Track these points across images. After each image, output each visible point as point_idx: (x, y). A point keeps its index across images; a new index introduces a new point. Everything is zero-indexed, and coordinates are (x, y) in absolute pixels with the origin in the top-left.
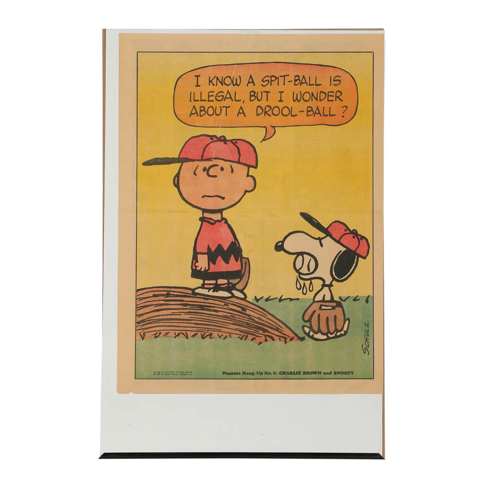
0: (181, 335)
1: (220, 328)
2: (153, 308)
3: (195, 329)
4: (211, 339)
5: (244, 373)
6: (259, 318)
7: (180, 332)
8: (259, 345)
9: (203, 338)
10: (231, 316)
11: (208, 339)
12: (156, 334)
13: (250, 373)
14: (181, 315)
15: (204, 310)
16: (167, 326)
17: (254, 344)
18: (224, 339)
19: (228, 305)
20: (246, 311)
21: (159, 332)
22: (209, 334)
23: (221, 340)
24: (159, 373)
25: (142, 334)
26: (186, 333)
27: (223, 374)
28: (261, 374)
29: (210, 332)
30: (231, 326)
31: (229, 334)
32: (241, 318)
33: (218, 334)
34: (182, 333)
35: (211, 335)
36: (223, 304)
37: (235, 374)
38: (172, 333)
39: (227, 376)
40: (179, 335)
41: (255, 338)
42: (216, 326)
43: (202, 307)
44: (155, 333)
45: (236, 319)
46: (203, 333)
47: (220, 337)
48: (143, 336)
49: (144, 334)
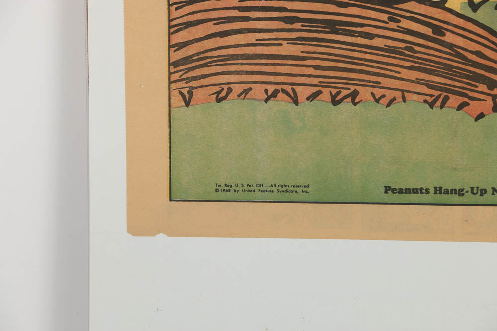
0: (280, 95)
1: (379, 79)
2: (211, 28)
3: (316, 81)
4: (355, 104)
5: (438, 190)
6: (478, 53)
7: (279, 87)
8: (476, 119)
9: (335, 101)
10: (406, 48)
11: (347, 106)
12: (218, 93)
13: (454, 191)
14: (281, 45)
15: (336, 32)
16: (247, 73)
17: (464, 119)
18: (388, 105)
19: (399, 21)
20: (444, 35)
21: (226, 87)
22: (348, 92)
23: (380, 108)
24: (228, 188)
25: (185, 91)
26: (293, 90)
27: (386, 192)
28: (483, 192)
29: (353, 88)
30: (405, 74)
31: (400, 93)
32: (432, 52)
33: (373, 95)
34: (284, 91)
35: (354, 94)
36: (385, 17)
37: (415, 191)
38: (258, 91)
39: (396, 197)
40: (275, 94)
41: (467, 104)
42: (368, 73)
43: (333, 27)
44: (217, 89)
45: (418, 55)
46: (334, 91)
47: (377, 101)
48: (187, 96)
49: (191, 93)
